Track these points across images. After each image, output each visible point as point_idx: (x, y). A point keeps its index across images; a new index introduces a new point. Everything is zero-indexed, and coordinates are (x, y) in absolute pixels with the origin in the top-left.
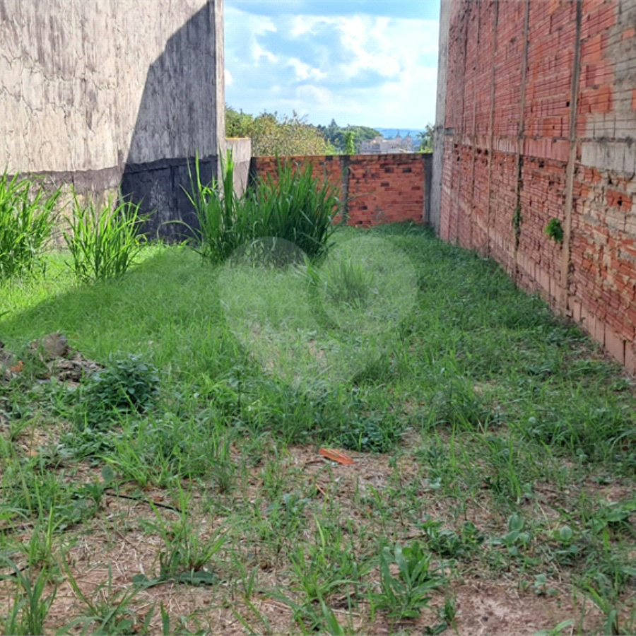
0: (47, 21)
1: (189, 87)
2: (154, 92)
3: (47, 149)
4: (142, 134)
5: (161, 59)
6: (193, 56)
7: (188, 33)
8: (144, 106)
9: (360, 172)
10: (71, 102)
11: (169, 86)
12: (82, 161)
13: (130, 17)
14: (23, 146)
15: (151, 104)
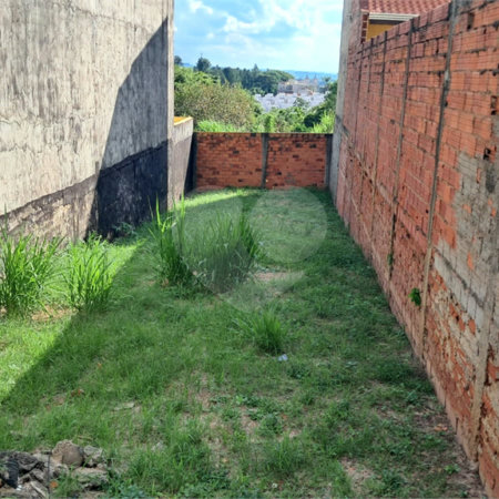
0: (46, 83)
1: (148, 96)
2: (123, 108)
3: (45, 179)
4: (113, 143)
5: (127, 81)
6: (151, 70)
7: (148, 55)
8: (114, 122)
9: (276, 146)
10: (62, 138)
11: (133, 100)
12: (69, 180)
13: (105, 58)
14: (28, 183)
15: (120, 119)
